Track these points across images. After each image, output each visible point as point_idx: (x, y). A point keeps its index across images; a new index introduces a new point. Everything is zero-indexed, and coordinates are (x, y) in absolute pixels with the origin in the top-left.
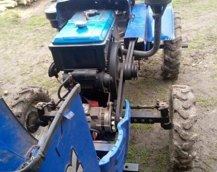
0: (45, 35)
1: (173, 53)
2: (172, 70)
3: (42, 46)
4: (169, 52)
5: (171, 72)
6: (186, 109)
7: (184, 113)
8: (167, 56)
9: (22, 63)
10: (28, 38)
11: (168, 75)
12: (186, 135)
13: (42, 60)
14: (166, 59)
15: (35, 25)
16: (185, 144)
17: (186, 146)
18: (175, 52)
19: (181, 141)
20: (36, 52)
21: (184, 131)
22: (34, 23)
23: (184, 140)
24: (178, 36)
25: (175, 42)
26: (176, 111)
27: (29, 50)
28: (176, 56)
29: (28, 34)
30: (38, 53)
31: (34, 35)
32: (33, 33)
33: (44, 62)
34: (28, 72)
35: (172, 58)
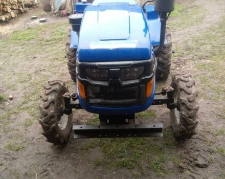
0: (34, 48)
1: (165, 56)
2: (164, 71)
3: (35, 58)
4: (162, 55)
5: (164, 73)
6: (189, 87)
7: (188, 90)
8: (160, 59)
9: (19, 72)
10: (17, 51)
11: (161, 75)
12: (191, 106)
13: (39, 69)
14: (160, 61)
15: (20, 39)
16: (190, 112)
17: (191, 114)
18: (167, 55)
19: (187, 111)
20: (30, 63)
21: (189, 103)
22: (19, 38)
23: (189, 110)
24: (169, 42)
25: (167, 46)
26: (182, 90)
27: (22, 61)
28: (168, 59)
29: (16, 48)
30: (32, 64)
31: (23, 48)
32: (21, 47)
33: (41, 71)
34: (27, 80)
35: (165, 60)
